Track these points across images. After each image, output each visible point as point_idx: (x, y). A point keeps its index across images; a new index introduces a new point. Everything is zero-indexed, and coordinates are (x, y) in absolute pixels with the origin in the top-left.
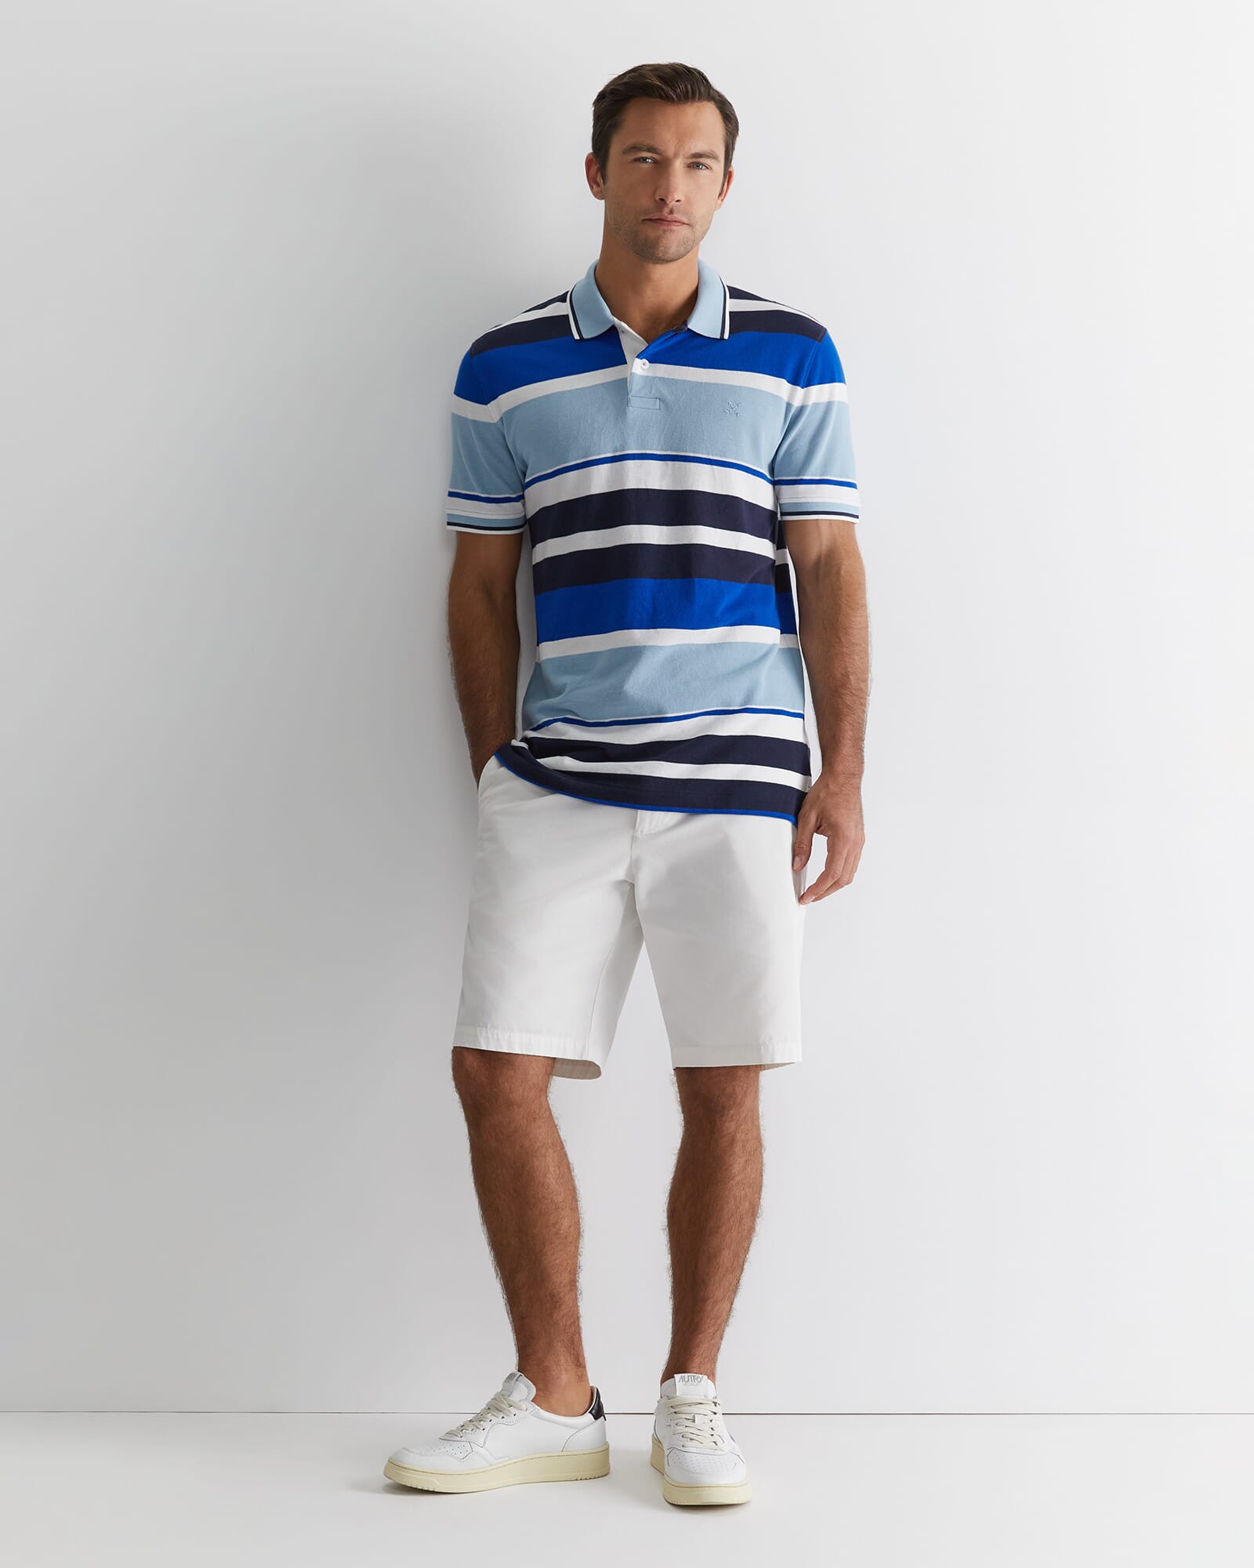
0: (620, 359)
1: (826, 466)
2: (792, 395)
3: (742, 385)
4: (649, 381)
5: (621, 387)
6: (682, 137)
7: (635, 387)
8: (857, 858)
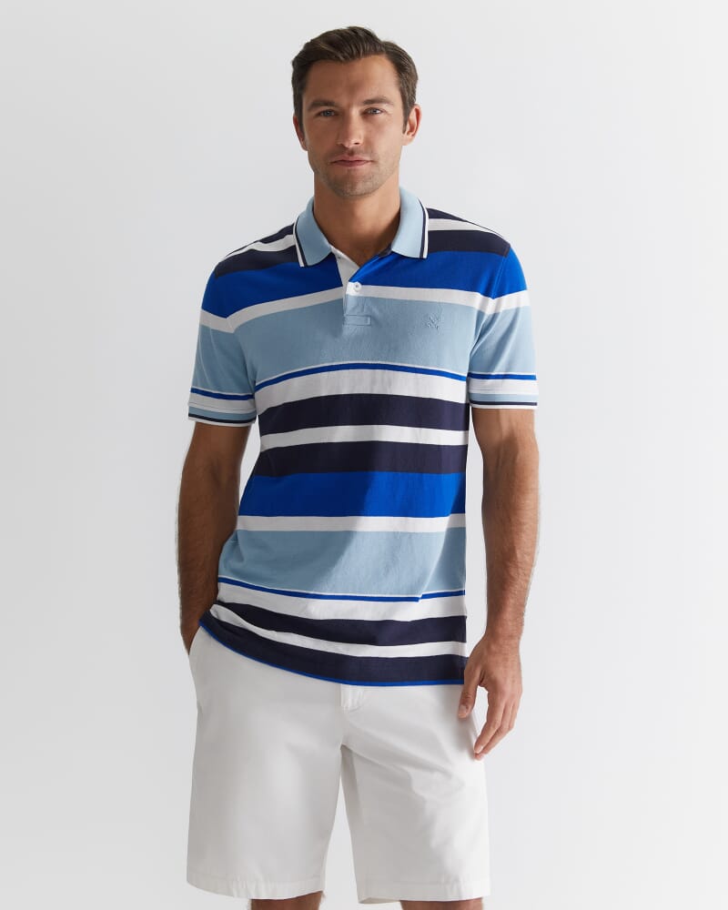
0: (337, 282)
1: (510, 365)
2: (484, 304)
3: (441, 301)
4: (362, 301)
5: (339, 305)
6: (353, 88)
7: (350, 306)
8: (515, 707)
